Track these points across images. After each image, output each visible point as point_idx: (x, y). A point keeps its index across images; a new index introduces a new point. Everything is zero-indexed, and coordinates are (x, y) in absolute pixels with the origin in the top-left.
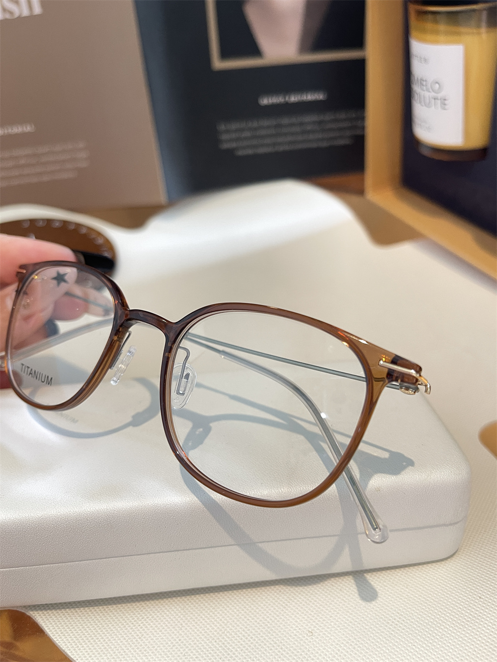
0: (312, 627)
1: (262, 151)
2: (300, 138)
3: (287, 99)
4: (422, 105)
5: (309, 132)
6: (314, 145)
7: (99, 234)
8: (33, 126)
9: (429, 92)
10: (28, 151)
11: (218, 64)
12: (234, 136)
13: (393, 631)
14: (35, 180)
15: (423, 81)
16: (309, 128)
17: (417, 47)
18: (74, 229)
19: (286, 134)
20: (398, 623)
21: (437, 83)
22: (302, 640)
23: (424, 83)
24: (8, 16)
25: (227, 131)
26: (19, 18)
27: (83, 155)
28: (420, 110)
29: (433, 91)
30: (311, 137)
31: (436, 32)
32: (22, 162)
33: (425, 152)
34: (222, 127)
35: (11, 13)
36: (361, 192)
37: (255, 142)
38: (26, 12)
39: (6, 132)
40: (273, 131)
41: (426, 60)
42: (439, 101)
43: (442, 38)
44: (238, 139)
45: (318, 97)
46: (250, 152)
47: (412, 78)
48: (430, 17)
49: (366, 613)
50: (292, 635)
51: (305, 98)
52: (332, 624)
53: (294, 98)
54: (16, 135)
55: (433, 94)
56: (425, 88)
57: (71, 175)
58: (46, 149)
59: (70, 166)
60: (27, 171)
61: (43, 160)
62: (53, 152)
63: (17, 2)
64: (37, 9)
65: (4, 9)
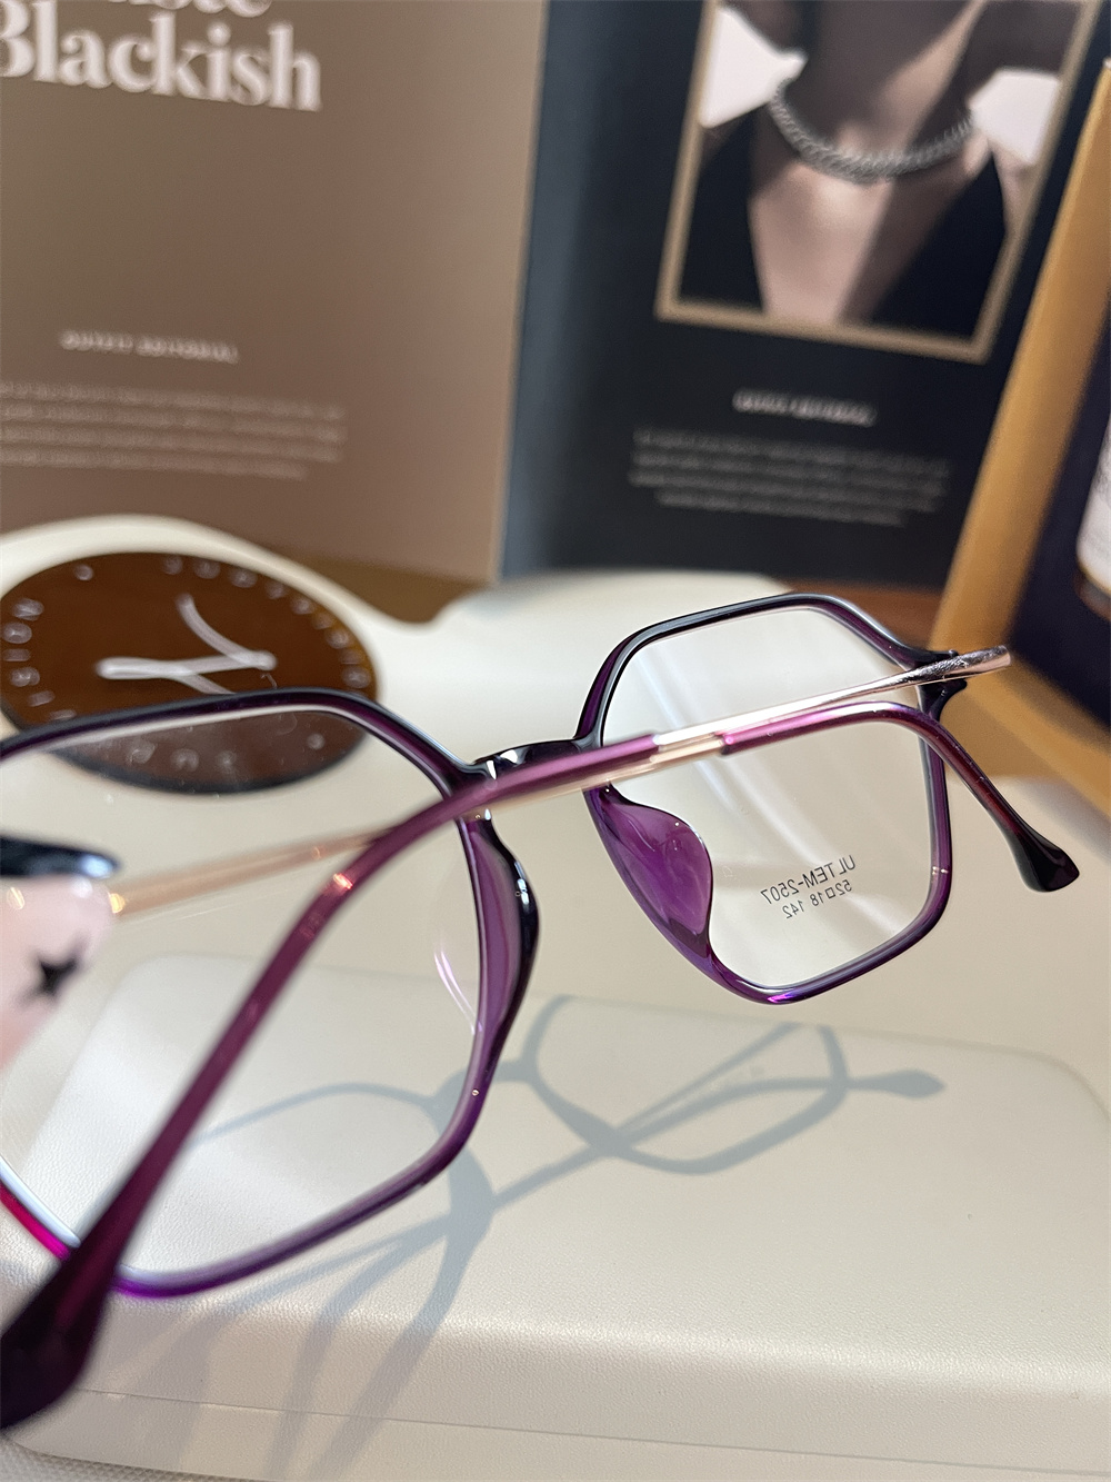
1: (714, 504)
2: (799, 493)
5: (820, 484)
6: (822, 514)
7: (340, 625)
8: (236, 353)
10: (211, 402)
11: (670, 306)
12: (663, 461)
14: (209, 467)
16: (823, 476)
18: (280, 599)
19: (773, 480)
25: (654, 449)
27: (332, 436)
30: (823, 495)
32: (191, 422)
34: (645, 439)
35: (246, 89)
37: (705, 483)
38: (281, 97)
39: (172, 349)
40: (747, 468)
44: (670, 471)
45: (855, 418)
46: (688, 501)
51: (829, 413)
53: (806, 410)
54: (194, 363)
57: (294, 473)
58: (252, 406)
59: (296, 453)
60: (196, 445)
61: (240, 427)
62: (265, 417)
63: (267, 71)
64: (309, 97)
65: (233, 80)
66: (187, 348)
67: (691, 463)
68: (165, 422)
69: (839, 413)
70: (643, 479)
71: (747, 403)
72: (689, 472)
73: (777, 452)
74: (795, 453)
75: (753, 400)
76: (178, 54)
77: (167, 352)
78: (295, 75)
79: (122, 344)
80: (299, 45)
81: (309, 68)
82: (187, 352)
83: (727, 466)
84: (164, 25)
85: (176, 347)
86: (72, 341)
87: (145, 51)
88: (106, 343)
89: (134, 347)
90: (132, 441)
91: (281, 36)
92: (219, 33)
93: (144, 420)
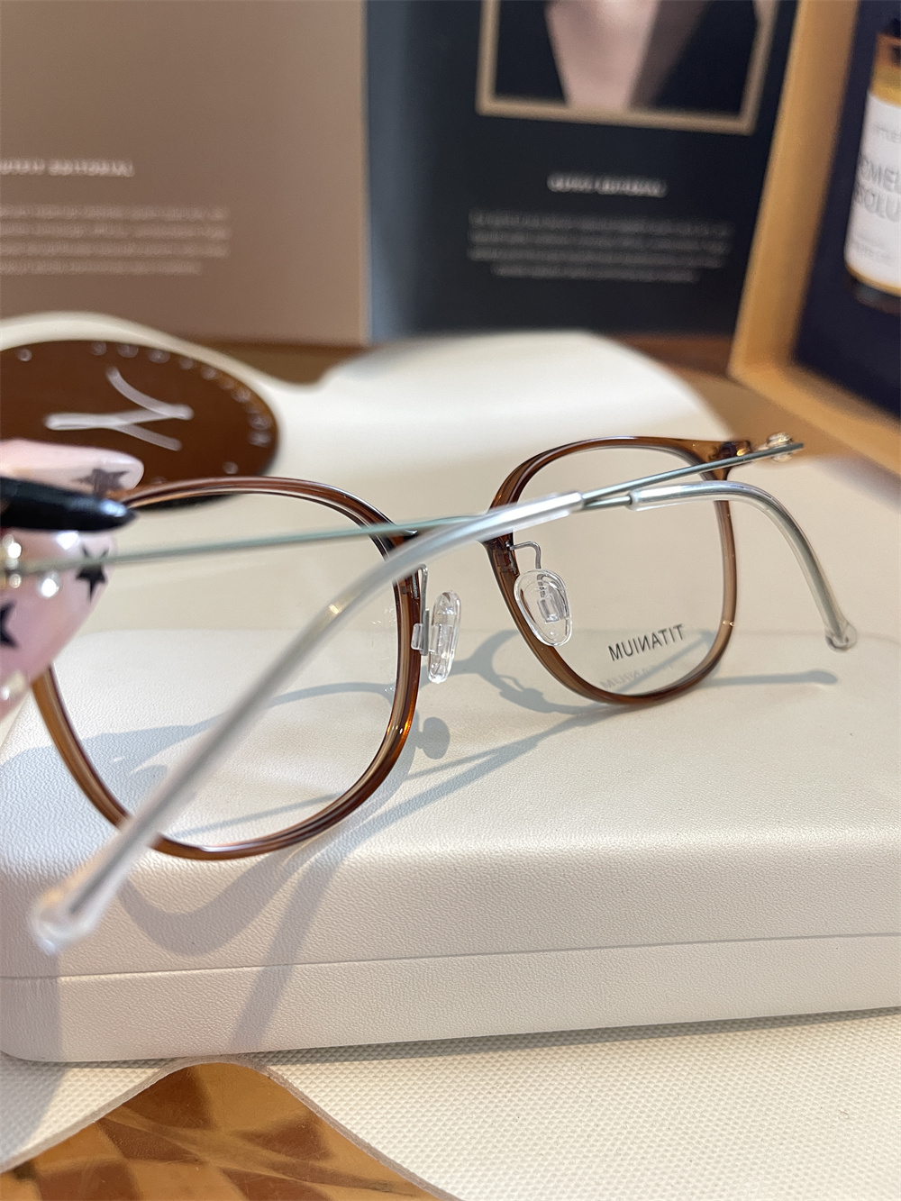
0: (844, 1104)
1: (540, 272)
3: (597, 185)
4: (882, 216)
5: (626, 250)
7: (241, 384)
8: (131, 167)
10: (115, 213)
11: (489, 104)
14: (118, 269)
18: (190, 371)
22: (832, 1127)
25: (487, 229)
27: (220, 234)
30: (629, 260)
32: (100, 230)
34: (479, 219)
37: (530, 255)
39: (77, 168)
40: (562, 240)
44: (502, 246)
45: (649, 191)
46: (518, 271)
51: (628, 188)
53: (608, 187)
54: (97, 177)
57: (190, 269)
58: (149, 213)
59: (189, 250)
60: (106, 250)
61: (142, 232)
62: (160, 222)
66: (89, 166)
67: (519, 239)
68: (77, 232)
69: (636, 188)
70: (479, 255)
71: (560, 184)
72: (518, 247)
73: (588, 224)
74: (602, 225)
75: (565, 180)
77: (75, 171)
79: (37, 167)
82: (91, 170)
83: (548, 240)
85: (81, 166)
88: (23, 167)
89: (46, 168)
90: (52, 250)
93: (61, 231)
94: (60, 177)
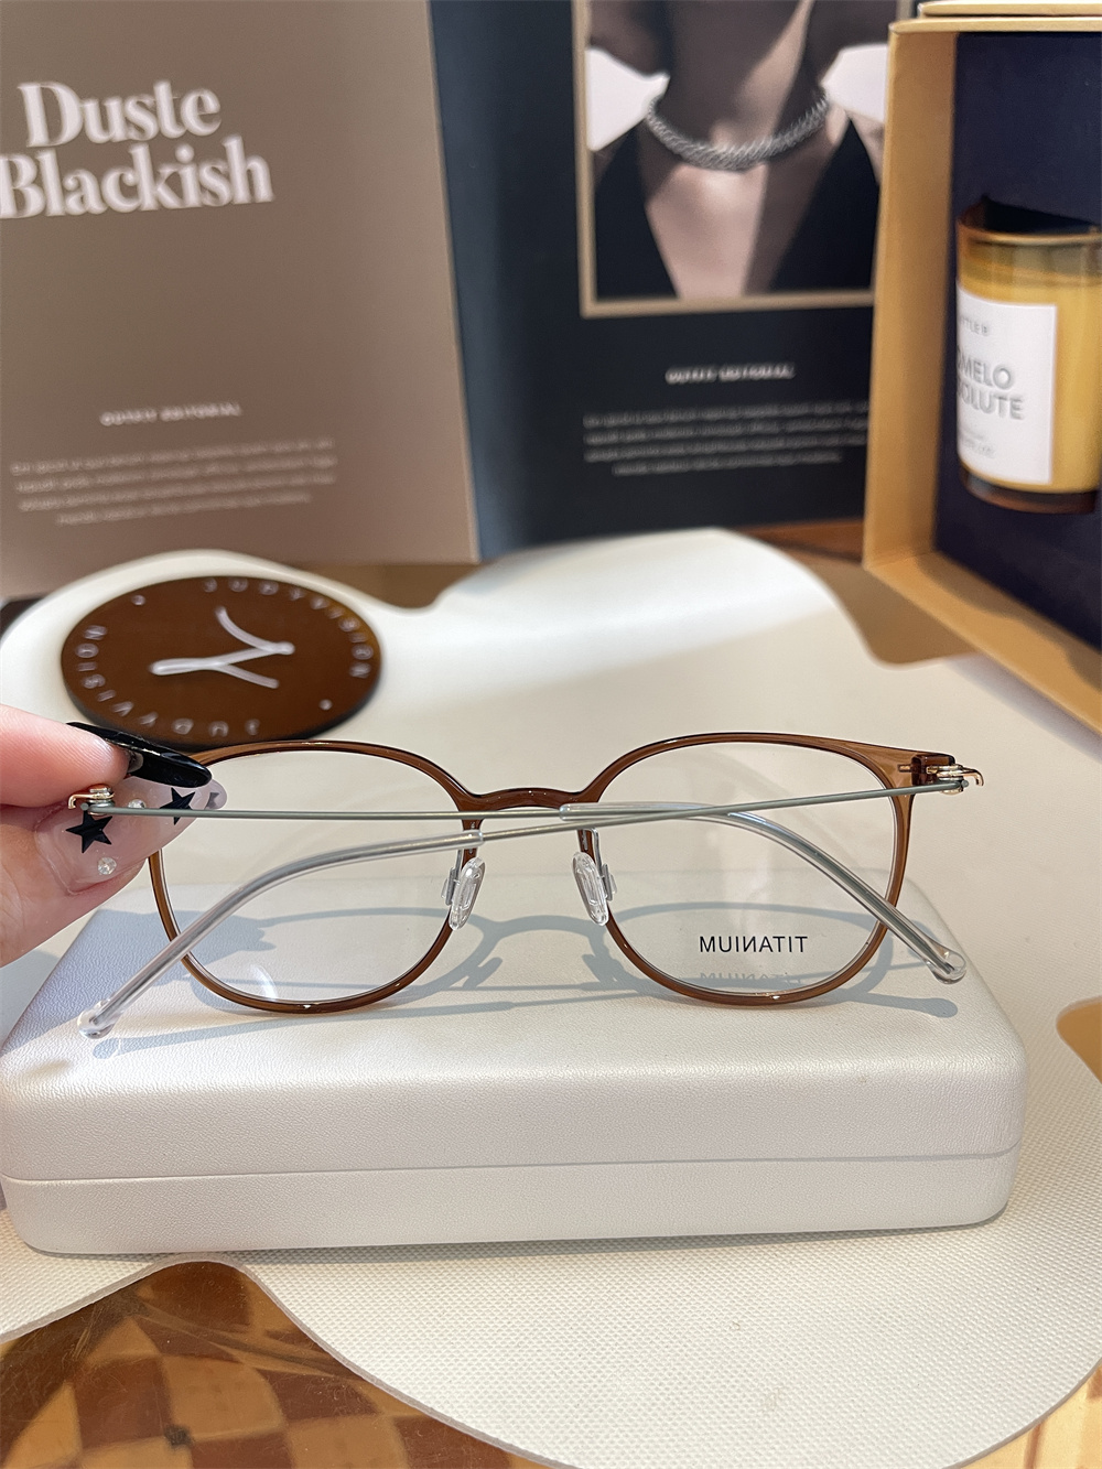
0: (739, 1317)
1: (662, 468)
2: (741, 446)
3: (720, 374)
4: (976, 408)
5: (758, 436)
6: (767, 461)
7: (350, 613)
8: (238, 408)
9: (990, 384)
10: (225, 451)
11: (591, 307)
12: (613, 438)
13: (881, 1331)
14: (232, 503)
15: (979, 364)
16: (757, 428)
17: (968, 302)
18: (298, 600)
19: (711, 439)
20: (889, 1320)
21: (1002, 370)
22: (721, 1335)
23: (982, 368)
24: (208, 201)
25: (602, 430)
26: (231, 204)
27: (325, 462)
28: (970, 416)
29: (997, 384)
30: (761, 445)
31: (1008, 281)
32: (212, 469)
33: (980, 492)
34: (591, 422)
35: (214, 195)
36: (855, 558)
37: (654, 452)
38: (242, 196)
39: (188, 412)
40: (689, 433)
41: (985, 330)
42: (1008, 404)
43: (1017, 291)
44: (619, 446)
45: (778, 373)
46: (642, 469)
47: (960, 358)
48: (994, 250)
49: (834, 1302)
50: (704, 1326)
51: (754, 374)
52: (775, 1314)
53: (730, 374)
54: (208, 419)
55: (996, 389)
56: (982, 377)
57: (302, 498)
58: (258, 449)
59: (300, 481)
60: (218, 487)
61: (251, 467)
62: (270, 456)
63: (227, 177)
64: (264, 192)
65: (202, 188)
66: (198, 410)
67: (641, 436)
68: (191, 472)
69: (763, 373)
70: (593, 457)
71: (675, 377)
72: (636, 444)
75: (680, 374)
76: (156, 175)
77: (185, 415)
78: (249, 175)
79: (150, 415)
80: (248, 152)
81: (259, 167)
82: (200, 413)
84: (141, 154)
85: (190, 411)
86: (107, 419)
87: (130, 178)
88: (136, 416)
89: (158, 416)
90: (167, 492)
91: (234, 146)
92: (185, 153)
93: (175, 474)
94: (172, 423)
